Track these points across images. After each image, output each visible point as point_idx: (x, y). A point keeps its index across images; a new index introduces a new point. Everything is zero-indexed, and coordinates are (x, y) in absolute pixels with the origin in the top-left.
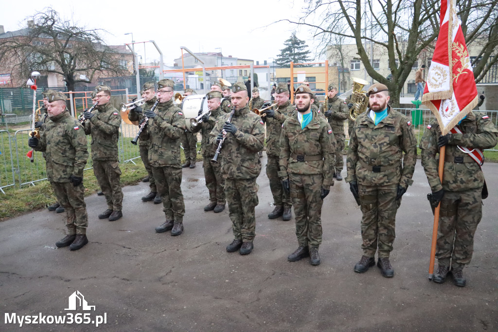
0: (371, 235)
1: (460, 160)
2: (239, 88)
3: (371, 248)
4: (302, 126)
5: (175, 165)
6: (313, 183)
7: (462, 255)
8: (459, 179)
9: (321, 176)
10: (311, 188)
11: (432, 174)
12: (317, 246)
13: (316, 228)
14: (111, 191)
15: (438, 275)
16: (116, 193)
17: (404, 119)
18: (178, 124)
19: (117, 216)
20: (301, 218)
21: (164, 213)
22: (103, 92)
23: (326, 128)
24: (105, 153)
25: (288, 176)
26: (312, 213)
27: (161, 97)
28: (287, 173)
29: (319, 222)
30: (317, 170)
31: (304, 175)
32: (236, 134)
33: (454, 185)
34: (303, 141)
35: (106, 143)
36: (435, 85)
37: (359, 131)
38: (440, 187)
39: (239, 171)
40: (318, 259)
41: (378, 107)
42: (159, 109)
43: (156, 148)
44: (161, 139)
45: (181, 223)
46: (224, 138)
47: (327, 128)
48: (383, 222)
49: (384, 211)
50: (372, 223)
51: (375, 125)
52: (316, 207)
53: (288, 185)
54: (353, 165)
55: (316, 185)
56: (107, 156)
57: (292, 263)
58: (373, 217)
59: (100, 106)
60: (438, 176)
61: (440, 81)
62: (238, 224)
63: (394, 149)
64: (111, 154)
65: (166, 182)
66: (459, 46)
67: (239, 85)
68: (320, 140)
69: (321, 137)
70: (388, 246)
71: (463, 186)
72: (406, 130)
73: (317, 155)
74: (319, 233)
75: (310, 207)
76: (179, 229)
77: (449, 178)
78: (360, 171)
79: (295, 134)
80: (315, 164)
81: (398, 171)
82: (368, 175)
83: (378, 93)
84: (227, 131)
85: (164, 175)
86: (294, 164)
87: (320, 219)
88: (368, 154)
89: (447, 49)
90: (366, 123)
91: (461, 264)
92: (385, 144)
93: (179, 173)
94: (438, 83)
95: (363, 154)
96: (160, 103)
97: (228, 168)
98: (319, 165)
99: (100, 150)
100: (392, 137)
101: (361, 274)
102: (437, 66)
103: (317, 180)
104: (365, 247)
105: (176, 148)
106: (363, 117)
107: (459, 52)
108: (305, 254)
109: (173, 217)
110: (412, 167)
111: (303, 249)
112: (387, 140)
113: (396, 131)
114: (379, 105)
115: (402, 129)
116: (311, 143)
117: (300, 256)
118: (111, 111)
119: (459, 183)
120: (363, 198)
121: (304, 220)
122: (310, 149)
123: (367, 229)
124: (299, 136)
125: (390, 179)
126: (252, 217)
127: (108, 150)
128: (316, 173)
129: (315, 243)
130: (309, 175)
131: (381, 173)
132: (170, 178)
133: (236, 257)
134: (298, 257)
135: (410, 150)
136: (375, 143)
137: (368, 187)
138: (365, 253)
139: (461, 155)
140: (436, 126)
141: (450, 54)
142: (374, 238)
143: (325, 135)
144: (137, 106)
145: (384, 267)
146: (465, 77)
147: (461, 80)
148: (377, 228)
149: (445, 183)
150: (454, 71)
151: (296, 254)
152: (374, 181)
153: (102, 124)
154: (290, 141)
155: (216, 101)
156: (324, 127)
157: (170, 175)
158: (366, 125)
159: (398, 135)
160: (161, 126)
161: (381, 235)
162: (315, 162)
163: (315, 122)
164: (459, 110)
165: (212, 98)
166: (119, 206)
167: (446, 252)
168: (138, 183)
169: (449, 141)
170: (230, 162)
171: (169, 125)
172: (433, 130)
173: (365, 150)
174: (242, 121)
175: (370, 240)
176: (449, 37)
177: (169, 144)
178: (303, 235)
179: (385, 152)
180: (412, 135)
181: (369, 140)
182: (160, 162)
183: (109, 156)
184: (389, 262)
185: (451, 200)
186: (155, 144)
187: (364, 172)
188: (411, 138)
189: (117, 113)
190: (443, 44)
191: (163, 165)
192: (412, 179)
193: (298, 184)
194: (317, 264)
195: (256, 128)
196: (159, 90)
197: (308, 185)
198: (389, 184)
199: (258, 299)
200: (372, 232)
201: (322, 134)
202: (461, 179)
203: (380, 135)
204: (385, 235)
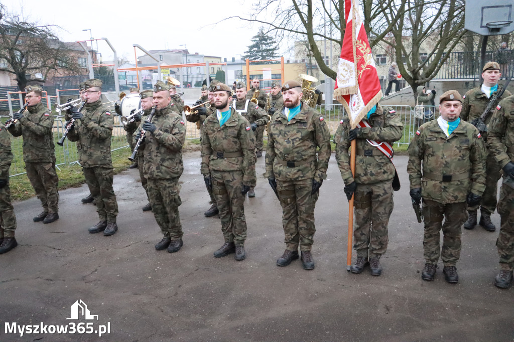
0: (292, 229)
1: (369, 153)
2: (160, 88)
3: (292, 242)
4: (221, 124)
5: (105, 165)
6: (233, 179)
7: (378, 245)
8: (369, 171)
9: (240, 173)
10: (231, 184)
11: (344, 167)
12: (242, 241)
13: (240, 224)
14: (46, 193)
15: (356, 266)
16: (50, 195)
17: (316, 114)
18: (105, 124)
19: (52, 218)
20: (225, 214)
21: (98, 213)
22: (33, 92)
23: (243, 125)
24: (38, 155)
25: (210, 173)
26: (234, 209)
27: (88, 97)
28: (209, 170)
29: (242, 218)
30: (237, 166)
31: (224, 171)
32: (154, 133)
33: (365, 178)
34: (222, 138)
35: (39, 144)
36: (343, 81)
37: (274, 127)
38: (352, 180)
39: (159, 171)
40: (243, 254)
41: (290, 103)
42: (87, 109)
43: (85, 148)
44: (90, 140)
45: (115, 223)
46: (143, 137)
47: (246, 124)
48: (301, 216)
49: (302, 205)
50: (292, 217)
51: (288, 121)
52: (237, 203)
53: (210, 182)
54: (271, 161)
55: (236, 182)
56: (39, 158)
57: (218, 259)
58: (292, 211)
59: (31, 106)
60: (350, 169)
61: (347, 77)
62: (164, 224)
63: (307, 144)
64: (43, 155)
65: (98, 182)
66: (362, 43)
67: (160, 85)
68: (238, 136)
69: (239, 134)
70: (309, 239)
71: (373, 178)
72: (318, 125)
73: (236, 151)
74: (244, 228)
75: (232, 203)
76: (112, 229)
77: (360, 171)
78: (276, 166)
79: (214, 131)
80: (234, 160)
81: (312, 166)
82: (284, 170)
83: (290, 90)
84: (146, 130)
85: (94, 175)
86: (215, 162)
87: (244, 215)
88: (282, 150)
89: (352, 46)
90: (279, 119)
91: (377, 254)
92: (297, 139)
93: (110, 173)
94: (346, 78)
95: (278, 150)
96: (88, 104)
97: (149, 168)
98: (238, 161)
99: (32, 152)
100: (304, 133)
101: (283, 268)
102: (344, 63)
103: (237, 177)
104: (288, 242)
105: (105, 148)
106: (277, 114)
107: (362, 49)
108: (231, 250)
109: (106, 217)
110: (325, 162)
111: (229, 245)
112: (299, 135)
113: (308, 127)
114: (291, 101)
115: (314, 124)
116: (229, 140)
117: (225, 251)
118: (42, 112)
119: (369, 176)
120: (281, 192)
121: (228, 216)
122: (228, 147)
123: (288, 223)
124: (218, 134)
125: (305, 174)
126: (176, 216)
127: (40, 152)
128: (236, 169)
129: (240, 238)
130: (229, 172)
131: (296, 168)
132: (100, 178)
133: (164, 254)
134: (224, 252)
135: (323, 145)
136: (288, 139)
137: (284, 182)
138: (288, 246)
139: (371, 148)
140: (347, 121)
141: (354, 51)
142: (295, 232)
143: (243, 132)
144: (72, 107)
145: (305, 260)
146: (368, 74)
147: (364, 76)
148: (298, 222)
149: (357, 176)
150: (359, 68)
151: (222, 251)
152: (289, 175)
153: (32, 125)
154: (210, 139)
155: (149, 101)
156: (242, 124)
157: (100, 175)
158: (280, 121)
159: (310, 130)
160: (88, 127)
161: (301, 228)
162: (234, 159)
163: (233, 119)
164: (364, 104)
165: (146, 97)
166: (55, 208)
167: (363, 243)
168: (82, 185)
169: (358, 135)
170: (150, 161)
171: (96, 125)
172: (345, 124)
173: (279, 146)
174: (162, 121)
175: (291, 235)
176: (353, 34)
177: (97, 144)
178: (229, 231)
179: (297, 147)
180: (325, 130)
181: (282, 135)
182: (89, 162)
183: (42, 158)
184: (310, 255)
185: (363, 192)
186: (84, 145)
187: (280, 167)
188: (324, 133)
189: (48, 114)
190: (349, 41)
191: (92, 165)
192: (327, 174)
193: (219, 180)
194: (242, 259)
195: (176, 127)
196: (86, 90)
197: (228, 181)
198: (303, 178)
199: (176, 294)
200: (293, 226)
201: (240, 131)
202: (371, 171)
203: (293, 130)
204: (305, 229)
